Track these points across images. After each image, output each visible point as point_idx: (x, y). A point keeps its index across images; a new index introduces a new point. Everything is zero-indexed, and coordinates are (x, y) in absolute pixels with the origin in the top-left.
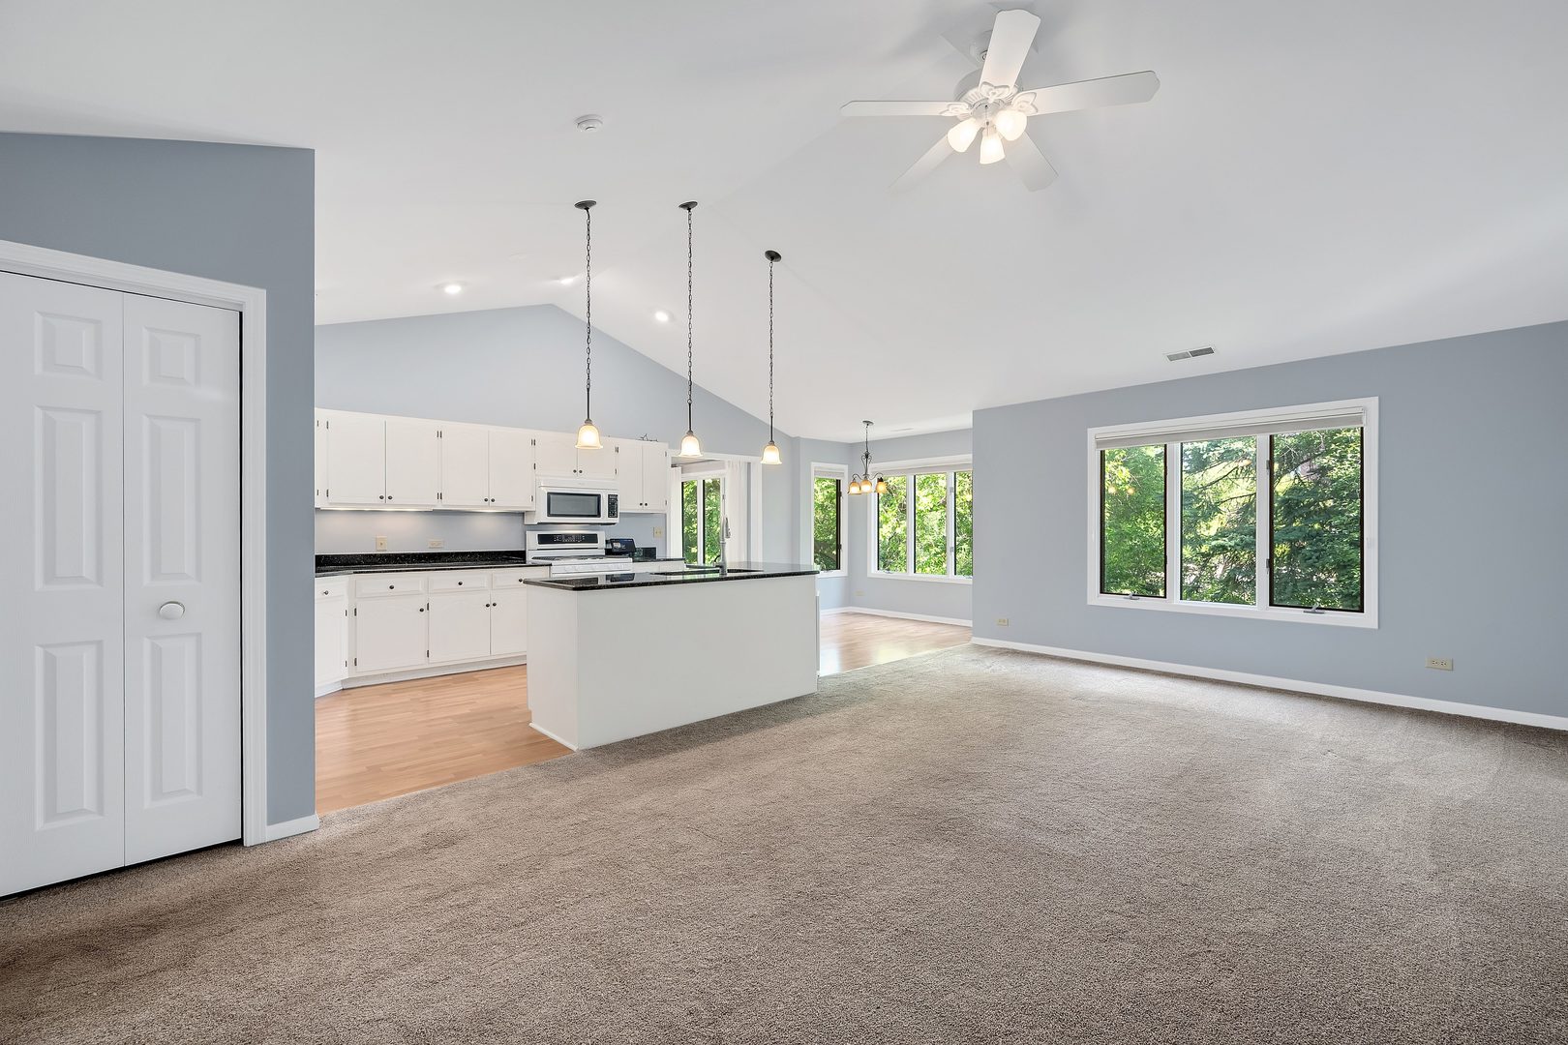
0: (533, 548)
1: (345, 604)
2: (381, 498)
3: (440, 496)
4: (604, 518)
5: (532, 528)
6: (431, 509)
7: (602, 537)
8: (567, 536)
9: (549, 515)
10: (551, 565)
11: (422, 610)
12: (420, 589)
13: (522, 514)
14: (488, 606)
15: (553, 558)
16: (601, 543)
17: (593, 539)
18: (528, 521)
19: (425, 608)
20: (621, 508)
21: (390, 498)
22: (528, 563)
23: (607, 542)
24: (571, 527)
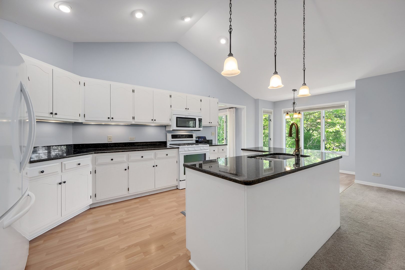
0: (170, 141)
1: (90, 169)
2: (109, 118)
3: (134, 118)
4: (197, 128)
5: (169, 132)
6: (130, 123)
7: (195, 136)
8: (182, 135)
9: (177, 126)
10: (179, 148)
11: (126, 170)
12: (125, 160)
13: (165, 126)
14: (154, 166)
15: (179, 145)
16: (194, 138)
17: (191, 136)
18: (168, 129)
19: (127, 169)
20: (203, 123)
21: (112, 118)
22: (168, 147)
23: (196, 138)
24: (183, 131)
